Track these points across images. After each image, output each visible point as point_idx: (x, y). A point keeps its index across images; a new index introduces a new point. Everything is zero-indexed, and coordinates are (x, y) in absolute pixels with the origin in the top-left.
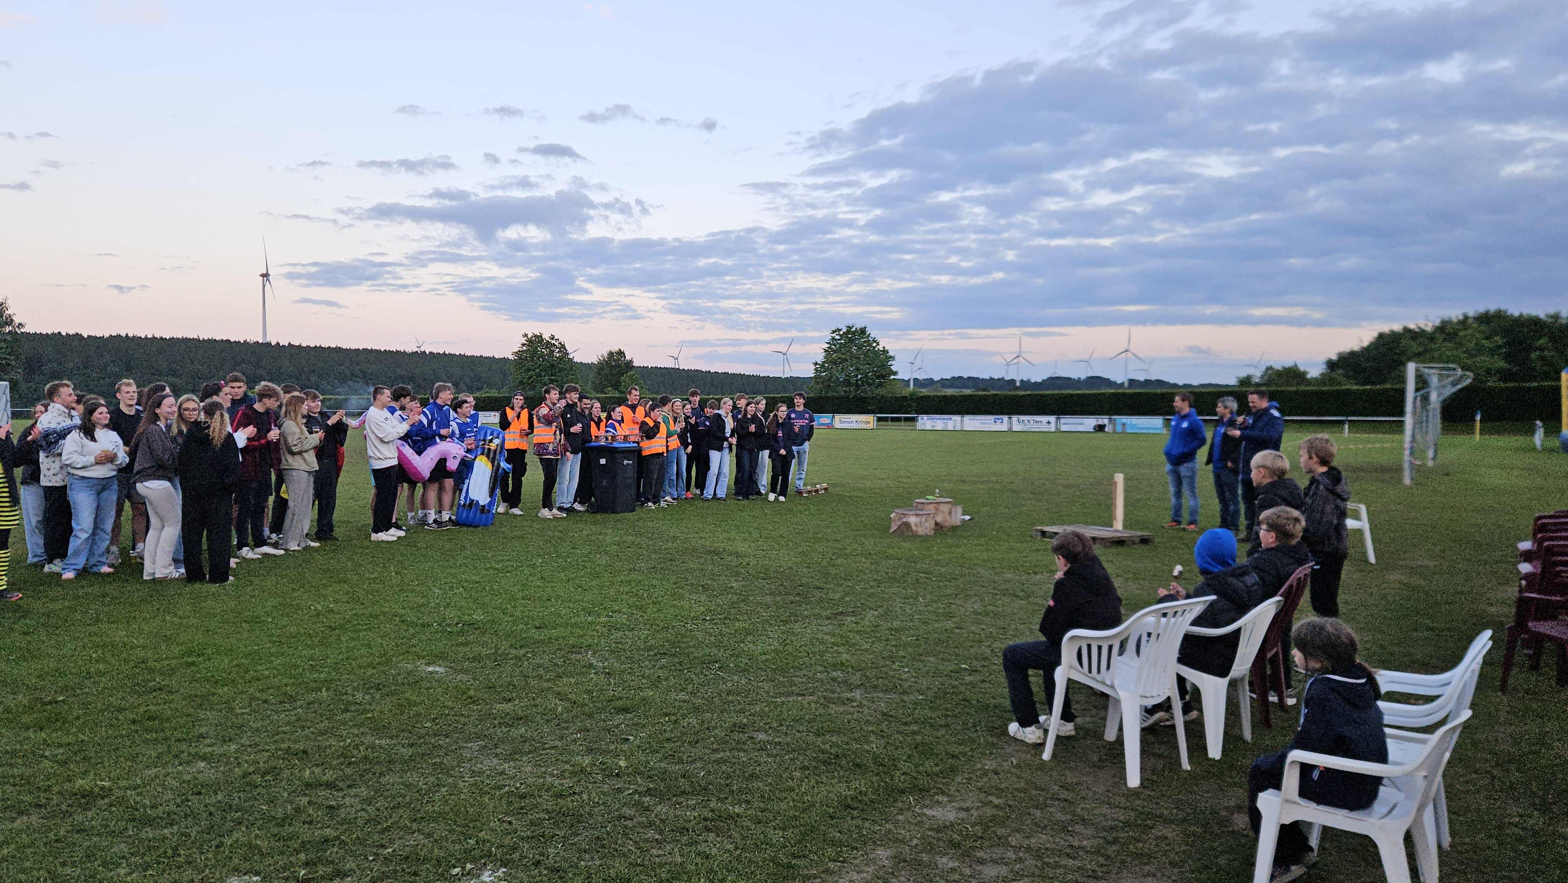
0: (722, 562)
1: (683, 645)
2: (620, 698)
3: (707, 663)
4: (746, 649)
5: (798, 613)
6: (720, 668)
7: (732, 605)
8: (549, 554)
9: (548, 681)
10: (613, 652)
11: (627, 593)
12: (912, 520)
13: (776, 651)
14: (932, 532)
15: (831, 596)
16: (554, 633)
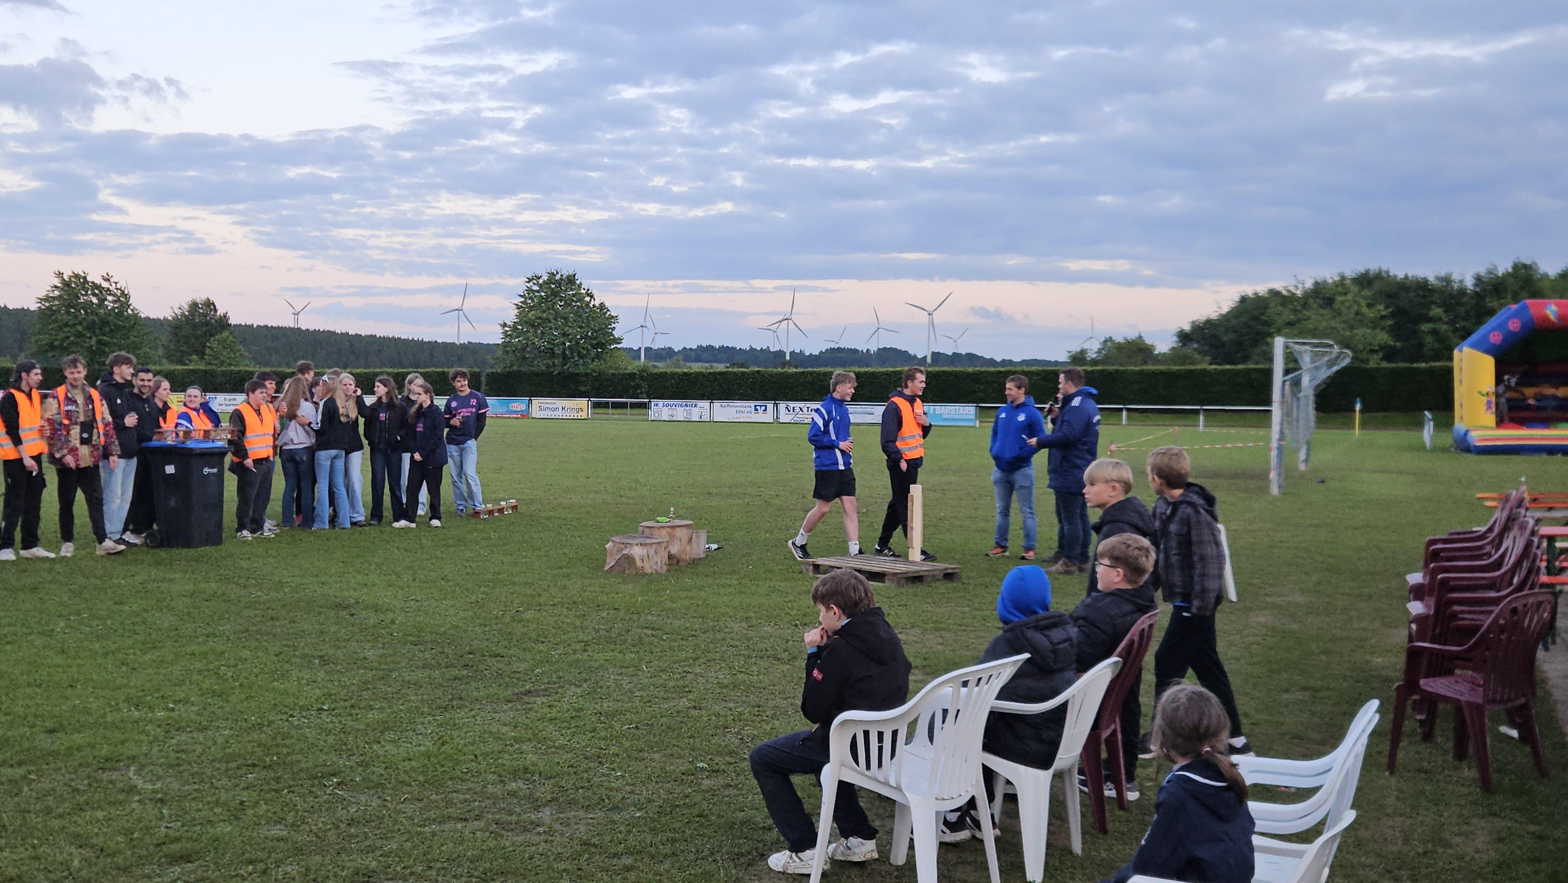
0: (352, 620)
1: (285, 751)
2: (177, 840)
3: (318, 777)
4: (381, 752)
5: (464, 694)
6: (339, 784)
7: (364, 686)
8: (78, 613)
9: (61, 816)
10: (170, 766)
11: (200, 672)
12: (637, 552)
13: (428, 755)
14: (665, 568)
15: (515, 666)
16: (78, 738)
